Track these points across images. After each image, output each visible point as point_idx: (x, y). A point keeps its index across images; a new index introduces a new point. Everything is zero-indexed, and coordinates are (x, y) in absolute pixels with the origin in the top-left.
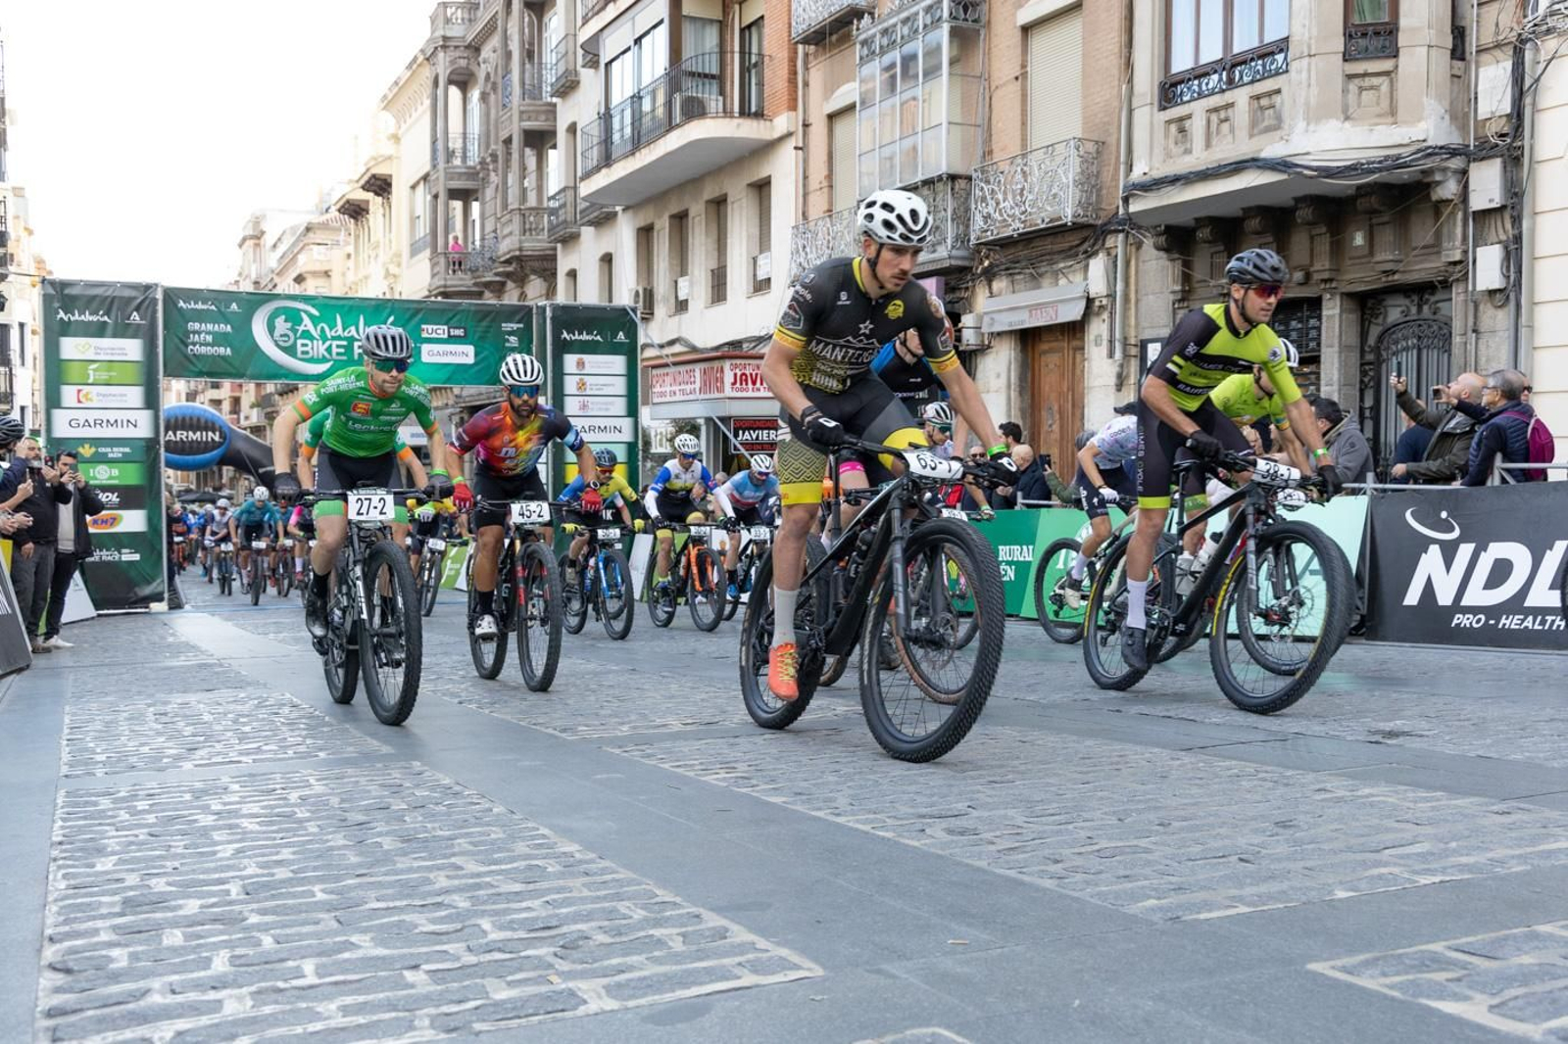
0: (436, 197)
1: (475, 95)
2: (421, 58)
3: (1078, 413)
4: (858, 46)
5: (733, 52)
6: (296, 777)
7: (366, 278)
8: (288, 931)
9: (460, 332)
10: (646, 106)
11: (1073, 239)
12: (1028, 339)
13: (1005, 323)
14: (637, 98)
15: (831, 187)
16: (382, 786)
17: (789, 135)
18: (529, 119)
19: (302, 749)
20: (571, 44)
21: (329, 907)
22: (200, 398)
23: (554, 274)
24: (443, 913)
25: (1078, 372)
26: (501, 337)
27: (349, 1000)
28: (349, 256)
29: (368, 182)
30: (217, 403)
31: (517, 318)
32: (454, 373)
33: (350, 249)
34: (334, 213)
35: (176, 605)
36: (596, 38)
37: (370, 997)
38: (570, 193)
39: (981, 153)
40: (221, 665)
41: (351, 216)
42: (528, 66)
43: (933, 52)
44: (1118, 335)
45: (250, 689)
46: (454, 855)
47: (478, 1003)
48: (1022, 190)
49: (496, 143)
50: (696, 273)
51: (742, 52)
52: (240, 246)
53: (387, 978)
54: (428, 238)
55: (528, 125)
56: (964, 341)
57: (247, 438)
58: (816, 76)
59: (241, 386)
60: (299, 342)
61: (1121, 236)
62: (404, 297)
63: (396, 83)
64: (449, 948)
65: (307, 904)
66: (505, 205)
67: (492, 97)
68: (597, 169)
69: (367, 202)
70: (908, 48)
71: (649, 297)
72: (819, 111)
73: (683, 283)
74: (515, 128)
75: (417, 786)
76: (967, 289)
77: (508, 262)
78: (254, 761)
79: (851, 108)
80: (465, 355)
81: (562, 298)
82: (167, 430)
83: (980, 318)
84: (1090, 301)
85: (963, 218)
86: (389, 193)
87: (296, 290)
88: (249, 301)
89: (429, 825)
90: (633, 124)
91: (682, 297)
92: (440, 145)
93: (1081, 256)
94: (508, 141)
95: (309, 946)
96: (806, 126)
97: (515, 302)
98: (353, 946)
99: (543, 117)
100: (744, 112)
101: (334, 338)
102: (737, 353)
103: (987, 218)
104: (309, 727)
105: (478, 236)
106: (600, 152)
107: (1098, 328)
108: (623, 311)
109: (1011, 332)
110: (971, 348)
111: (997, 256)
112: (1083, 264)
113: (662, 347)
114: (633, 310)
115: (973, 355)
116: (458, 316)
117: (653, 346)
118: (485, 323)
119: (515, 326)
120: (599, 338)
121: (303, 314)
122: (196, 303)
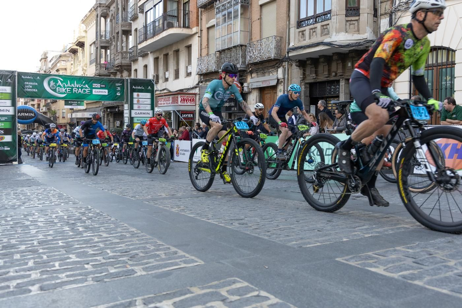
0: (97, 48)
1: (109, 20)
2: (93, 9)
4: (216, 9)
5: (181, 10)
6: (55, 211)
7: (77, 70)
8: (51, 254)
9: (104, 86)
10: (157, 24)
11: (274, 63)
12: (262, 90)
13: (255, 85)
14: (154, 22)
15: (208, 47)
16: (80, 213)
17: (197, 33)
18: (124, 27)
19: (57, 203)
20: (136, 7)
21: (63, 247)
22: (28, 104)
23: (131, 70)
24: (96, 248)
26: (116, 87)
27: (68, 273)
28: (72, 64)
29: (78, 43)
30: (33, 105)
32: (102, 97)
33: (72, 62)
34: (68, 52)
35: (20, 162)
36: (143, 5)
37: (75, 272)
38: (135, 48)
39: (249, 39)
40: (33, 179)
41: (73, 53)
42: (123, 12)
43: (236, 11)
45: (42, 186)
46: (100, 232)
47: (106, 273)
48: (260, 49)
49: (114, 33)
50: (171, 70)
51: (184, 10)
52: (40, 61)
53: (79, 267)
54: (95, 60)
55: (123, 28)
56: (244, 90)
57: (42, 115)
58: (204, 17)
59: (40, 100)
60: (57, 88)
61: (287, 63)
62: (88, 76)
63: (86, 16)
64: (98, 258)
65: (57, 246)
66: (117, 51)
67: (113, 20)
68: (143, 41)
69: (77, 49)
70: (229, 10)
71: (157, 77)
72: (205, 26)
73: (167, 73)
74: (120, 29)
75: (90, 213)
76: (245, 76)
77: (118, 67)
78: (42, 206)
79: (214, 26)
80: (105, 92)
81: (133, 77)
82: (18, 112)
83: (249, 84)
84: (278, 80)
85: (244, 57)
86: (84, 47)
87: (57, 73)
88: (43, 76)
89: (93, 224)
90: (153, 29)
91: (166, 77)
92: (98, 34)
93: (276, 68)
94: (118, 33)
95: (57, 258)
96: (201, 31)
97: (120, 78)
98: (70, 258)
99: (128, 27)
100: (184, 27)
101: (67, 87)
102: (182, 93)
103: (251, 57)
104: (59, 197)
105: (109, 59)
106: (144, 37)
107: (280, 87)
108: (150, 81)
109: (257, 88)
110: (246, 92)
111: (253, 67)
112: (276, 70)
113: (161, 91)
114: (153, 80)
115: (247, 94)
116: (103, 82)
117: (158, 90)
118: (111, 84)
119: (119, 84)
120: (143, 88)
121: (58, 80)
122: (27, 76)
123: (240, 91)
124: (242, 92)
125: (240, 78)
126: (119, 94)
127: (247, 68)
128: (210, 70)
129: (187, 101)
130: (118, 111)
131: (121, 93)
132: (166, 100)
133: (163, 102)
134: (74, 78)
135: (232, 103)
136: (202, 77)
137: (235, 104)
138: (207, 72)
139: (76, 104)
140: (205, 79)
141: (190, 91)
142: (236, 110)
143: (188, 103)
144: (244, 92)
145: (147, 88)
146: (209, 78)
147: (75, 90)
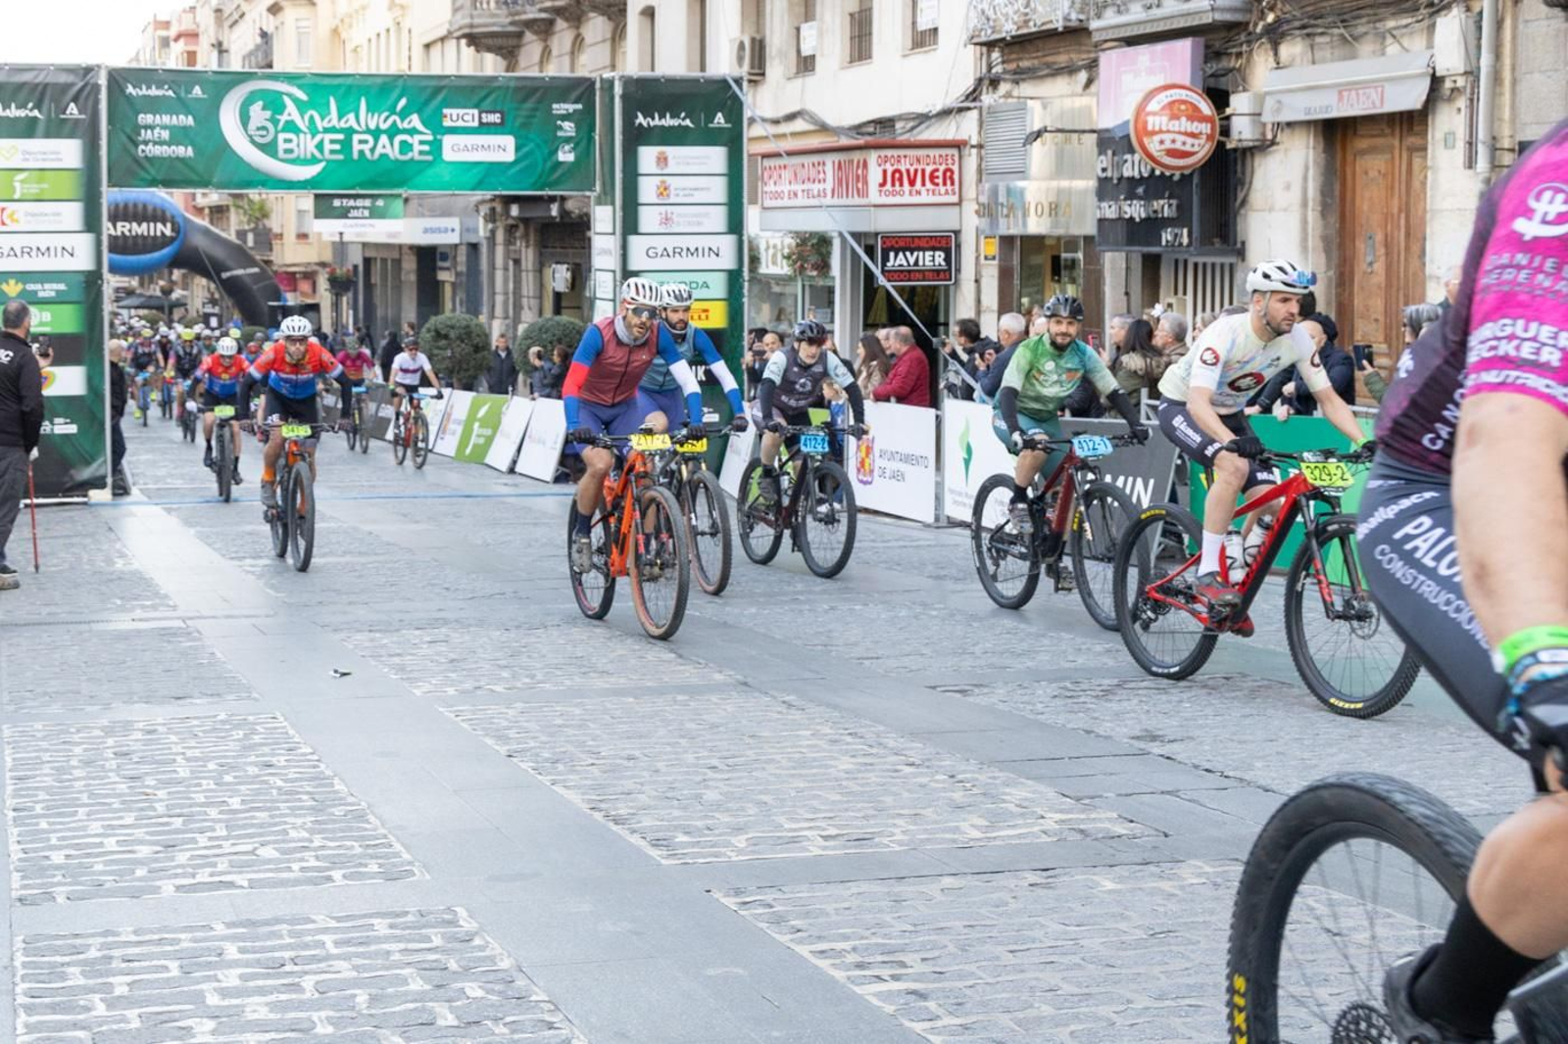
3: (1415, 248)
9: (495, 118)
12: (1335, 133)
13: (1299, 109)
23: (624, 12)
25: (1416, 184)
26: (553, 123)
31: (574, 95)
32: (486, 176)
44: (1482, 134)
50: (828, 17)
56: (1235, 135)
57: (207, 231)
71: (759, 50)
73: (808, 31)
76: (1239, 55)
80: (502, 148)
83: (1261, 99)
91: (806, 51)
101: (327, 130)
102: (887, 138)
107: (1450, 123)
108: (723, 83)
109: (1308, 123)
110: (1245, 144)
111: (1288, 8)
112: (1426, 23)
113: (776, 122)
114: (738, 81)
115: (1248, 154)
116: (493, 96)
117: (764, 120)
118: (529, 105)
119: (571, 107)
120: (688, 122)
121: (286, 99)
122: (149, 87)
123: (1210, 137)
124: (1221, 145)
125: (1213, 67)
126: (571, 157)
127: (1251, 11)
128: (1039, 23)
129: (912, 183)
130: (562, 217)
131: (579, 149)
132: (803, 174)
133: (786, 188)
134: (358, 87)
135: (1161, 202)
136: (996, 55)
137: (1178, 207)
138: (1025, 31)
139: (366, 213)
140: (1012, 66)
141: (931, 130)
142: (1185, 241)
143: (918, 193)
144: (1229, 146)
145: (706, 124)
146: (1036, 62)
147: (361, 142)
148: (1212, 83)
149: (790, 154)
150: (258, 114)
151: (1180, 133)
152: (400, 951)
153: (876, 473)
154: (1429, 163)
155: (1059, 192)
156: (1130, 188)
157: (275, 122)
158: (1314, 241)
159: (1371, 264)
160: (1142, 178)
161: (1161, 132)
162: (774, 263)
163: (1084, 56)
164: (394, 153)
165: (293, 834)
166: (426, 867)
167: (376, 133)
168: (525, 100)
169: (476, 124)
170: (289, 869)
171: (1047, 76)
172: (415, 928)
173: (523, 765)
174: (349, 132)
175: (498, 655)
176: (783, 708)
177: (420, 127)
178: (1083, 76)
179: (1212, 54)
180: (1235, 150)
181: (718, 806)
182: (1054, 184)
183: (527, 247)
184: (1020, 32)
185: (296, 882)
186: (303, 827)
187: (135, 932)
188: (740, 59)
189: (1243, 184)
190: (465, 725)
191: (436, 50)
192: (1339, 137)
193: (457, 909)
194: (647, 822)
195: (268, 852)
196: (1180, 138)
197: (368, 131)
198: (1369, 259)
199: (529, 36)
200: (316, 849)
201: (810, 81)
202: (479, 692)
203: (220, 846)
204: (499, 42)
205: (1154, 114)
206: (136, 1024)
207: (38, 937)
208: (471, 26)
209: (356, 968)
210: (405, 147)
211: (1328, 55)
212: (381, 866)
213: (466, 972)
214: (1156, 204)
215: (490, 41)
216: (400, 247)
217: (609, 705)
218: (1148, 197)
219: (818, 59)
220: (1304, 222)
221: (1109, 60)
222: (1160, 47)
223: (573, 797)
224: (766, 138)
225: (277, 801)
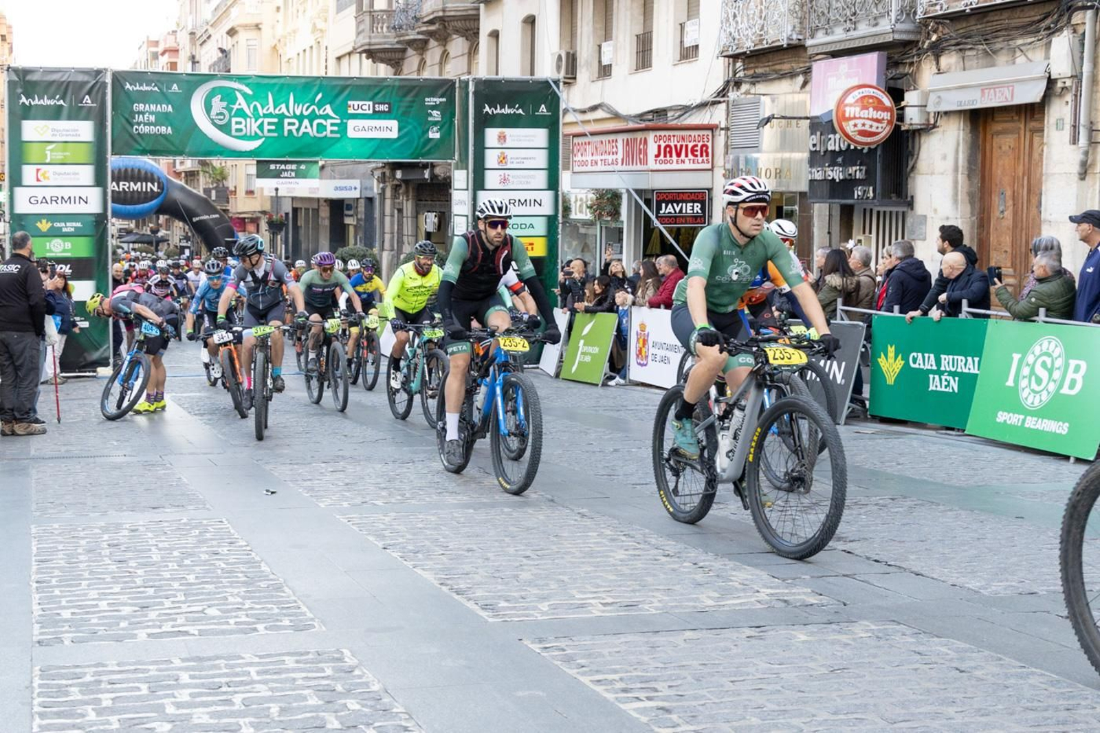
3: (1034, 201)
9: (385, 108)
11: (1034, 14)
12: (979, 119)
13: (953, 102)
25: (1036, 156)
26: (425, 111)
31: (440, 92)
32: (378, 147)
44: (1083, 120)
50: (621, 38)
56: (907, 121)
57: (182, 189)
61: (1090, 13)
71: (571, 62)
73: (607, 47)
76: (912, 64)
80: (389, 129)
83: (926, 95)
91: (605, 62)
93: (1043, 33)
101: (266, 116)
102: (661, 123)
107: (1059, 111)
108: (546, 84)
109: (960, 112)
110: (915, 127)
111: (946, 31)
112: (1045, 41)
113: (583, 112)
114: (556, 82)
115: (917, 134)
116: (383, 92)
117: (575, 111)
118: (409, 98)
119: (438, 100)
120: (520, 111)
121: (237, 93)
122: (141, 85)
123: (890, 122)
124: (897, 128)
126: (437, 136)
127: (920, 33)
128: (770, 41)
129: (679, 155)
130: (432, 179)
131: (444, 130)
132: (602, 148)
133: (589, 158)
134: (289, 85)
135: (854, 168)
136: (739, 64)
137: (866, 171)
138: (760, 47)
139: (293, 174)
140: (750, 72)
141: (693, 117)
142: (871, 195)
143: (683, 162)
144: (903, 128)
145: (533, 112)
146: (767, 69)
147: (290, 124)
148: (892, 83)
149: (593, 134)
150: (218, 104)
151: (868, 119)
152: (304, 678)
153: (650, 358)
154: (1045, 141)
155: (783, 160)
156: (833, 158)
157: (230, 110)
158: (963, 195)
159: (1002, 212)
160: (841, 150)
161: (855, 118)
162: (581, 212)
163: (802, 65)
164: (313, 132)
165: (231, 599)
166: (323, 622)
167: (301, 118)
168: (405, 95)
169: (371, 112)
170: (228, 623)
171: (775, 79)
172: (313, 663)
173: (395, 555)
174: (282, 117)
175: (379, 480)
176: (578, 518)
177: (332, 114)
178: (801, 79)
179: (892, 63)
180: (907, 131)
181: (530, 583)
182: (779, 155)
183: (407, 200)
184: (756, 48)
185: (231, 632)
186: (238, 595)
187: (118, 665)
188: (559, 68)
189: (913, 155)
190: (354, 527)
191: (345, 61)
192: (981, 121)
193: (345, 651)
194: (479, 593)
195: (213, 612)
196: (869, 123)
197: (295, 116)
198: (1001, 208)
199: (410, 52)
200: (246, 610)
201: (608, 82)
202: (365, 505)
203: (180, 607)
204: (388, 55)
205: (851, 105)
206: (116, 726)
207: (50, 667)
208: (370, 44)
209: (271, 689)
210: (321, 127)
211: (975, 65)
212: (291, 621)
213: (348, 693)
214: (852, 170)
215: (382, 55)
216: (318, 200)
217: (456, 515)
218: (845, 164)
219: (614, 68)
220: (956, 182)
221: (819, 68)
222: (855, 58)
223: (428, 576)
224: (576, 123)
225: (221, 577)
